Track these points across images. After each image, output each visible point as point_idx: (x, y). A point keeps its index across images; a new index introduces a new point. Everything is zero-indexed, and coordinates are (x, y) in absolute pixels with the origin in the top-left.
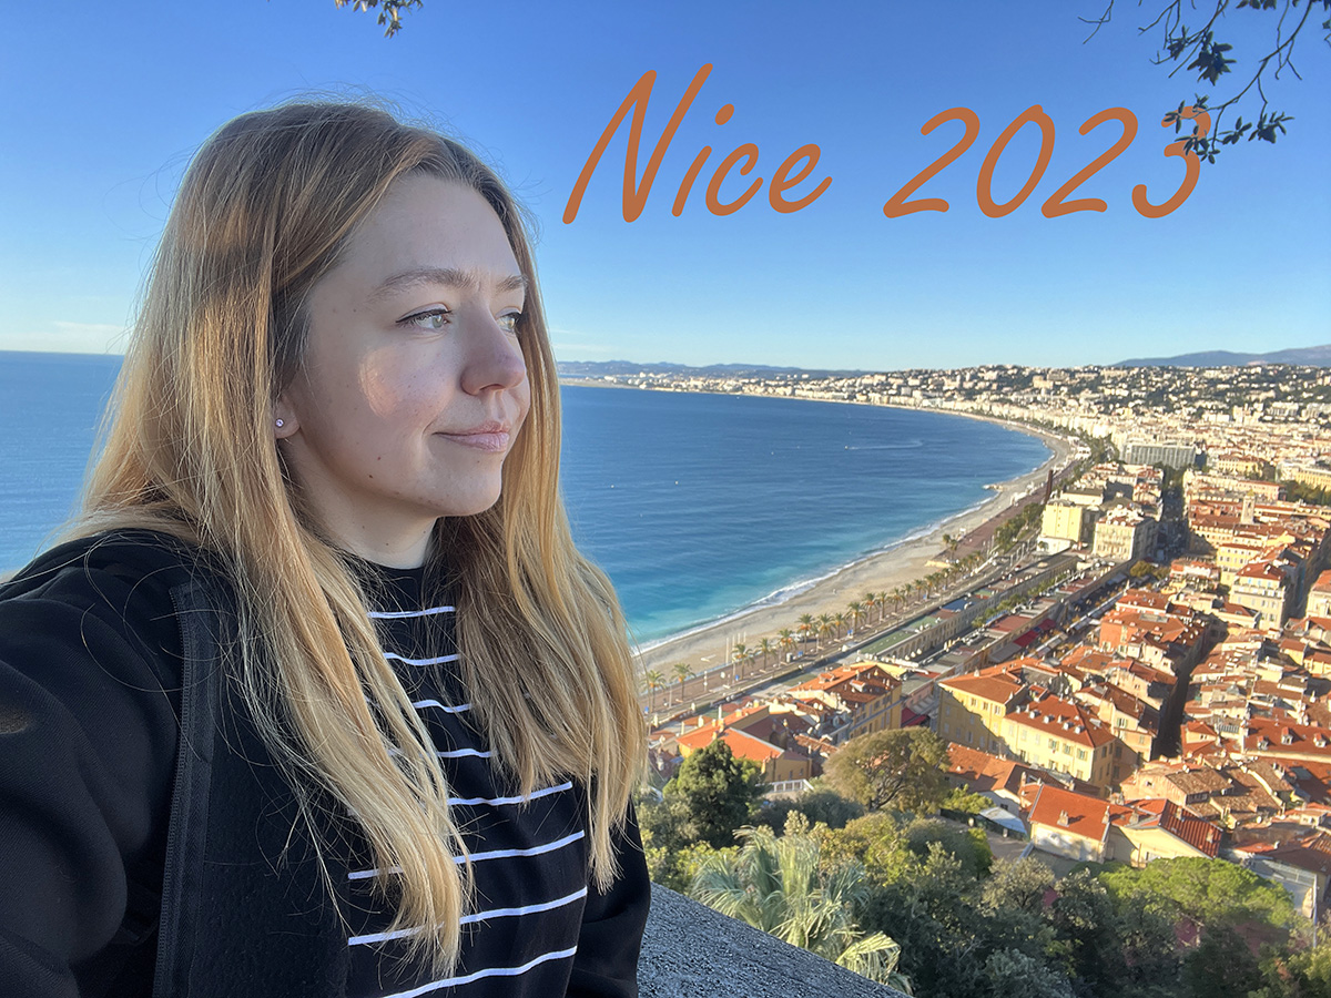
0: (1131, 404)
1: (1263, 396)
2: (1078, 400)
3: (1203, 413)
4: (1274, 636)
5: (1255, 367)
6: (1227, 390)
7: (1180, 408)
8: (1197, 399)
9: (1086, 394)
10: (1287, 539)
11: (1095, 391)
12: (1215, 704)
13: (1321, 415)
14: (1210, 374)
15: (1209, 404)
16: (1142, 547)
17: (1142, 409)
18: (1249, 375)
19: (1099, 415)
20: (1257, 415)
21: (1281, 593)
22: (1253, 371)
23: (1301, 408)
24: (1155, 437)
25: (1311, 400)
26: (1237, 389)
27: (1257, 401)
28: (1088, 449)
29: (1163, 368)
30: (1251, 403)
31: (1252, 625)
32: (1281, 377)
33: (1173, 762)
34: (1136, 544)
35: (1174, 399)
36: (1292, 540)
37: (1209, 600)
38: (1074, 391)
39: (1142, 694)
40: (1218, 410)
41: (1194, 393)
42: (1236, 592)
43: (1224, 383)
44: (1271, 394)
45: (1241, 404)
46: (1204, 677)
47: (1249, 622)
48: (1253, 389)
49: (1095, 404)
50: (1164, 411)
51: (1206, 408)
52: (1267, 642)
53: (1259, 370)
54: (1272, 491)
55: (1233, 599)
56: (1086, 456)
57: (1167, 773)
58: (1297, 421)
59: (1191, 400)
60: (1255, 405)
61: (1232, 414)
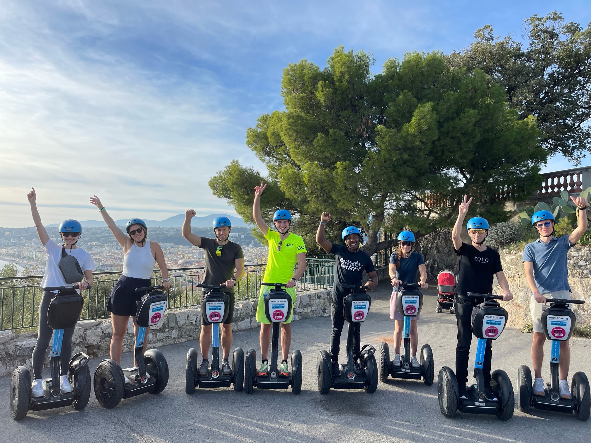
6: (100, 237)
15: (93, 243)
38: (29, 239)
40: (97, 246)
45: (107, 243)
51: (93, 245)
60: (113, 243)
61: (104, 247)
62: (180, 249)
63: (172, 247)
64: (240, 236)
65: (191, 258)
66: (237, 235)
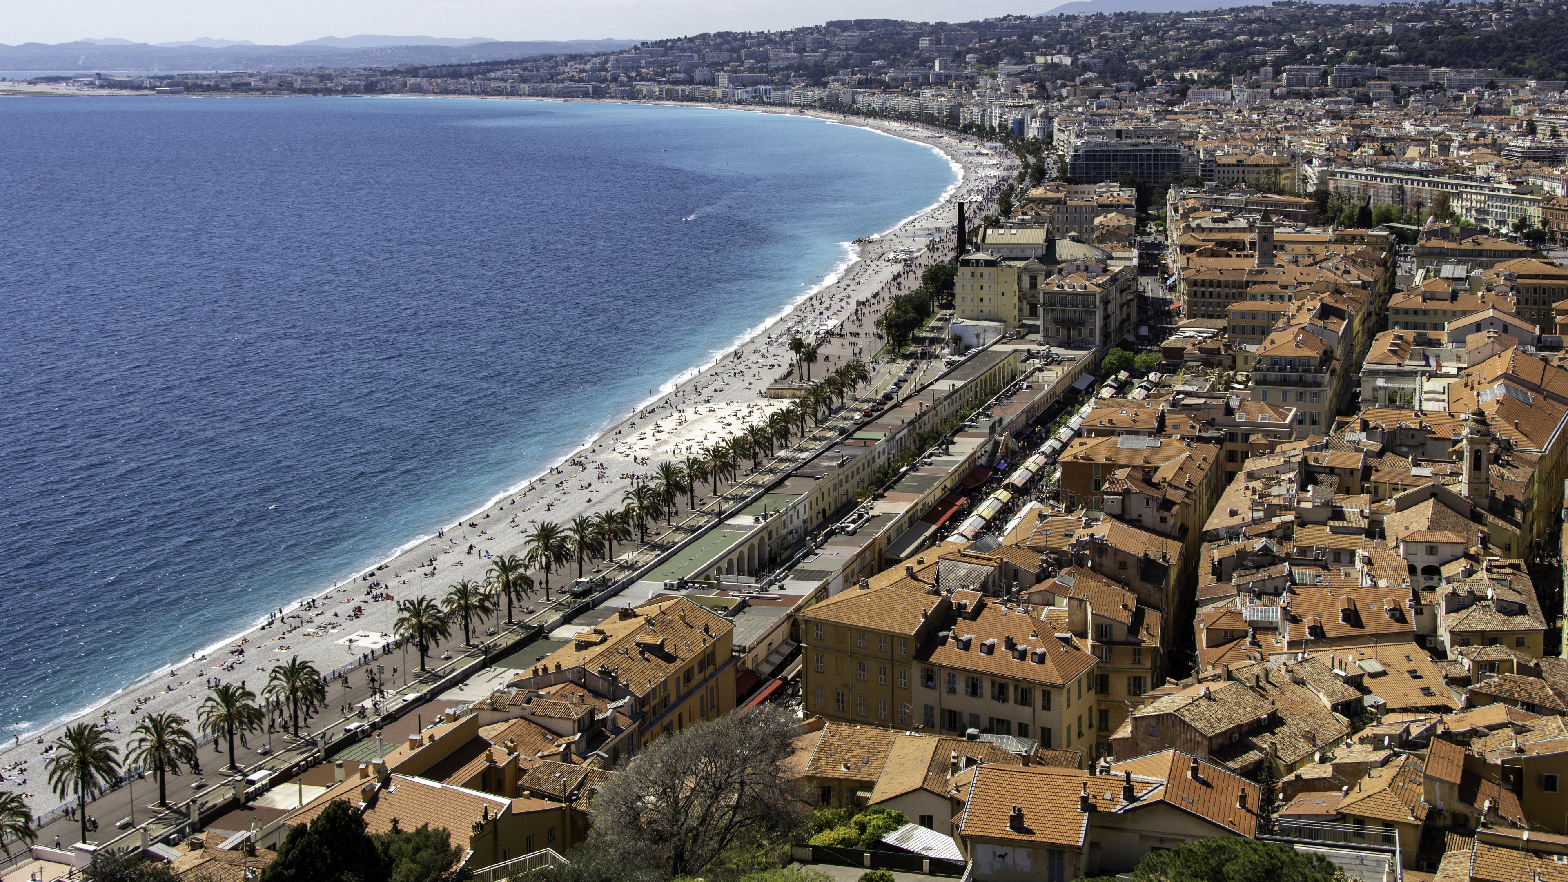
0: (1078, 81)
1: (1271, 55)
2: (994, 77)
3: (1188, 88)
6: (1218, 50)
7: (1153, 83)
8: (1176, 68)
9: (1006, 67)
11: (1020, 59)
13: (1355, 83)
15: (1195, 74)
16: (1114, 323)
17: (1096, 87)
19: (1030, 102)
20: (1266, 88)
23: (1326, 73)
24: (1119, 134)
25: (1340, 57)
26: (1233, 48)
27: (1264, 63)
28: (1018, 162)
30: (1255, 69)
34: (1105, 319)
35: (1143, 67)
38: (989, 61)
40: (1207, 85)
43: (1213, 37)
44: (1282, 51)
45: (1241, 71)
48: (1257, 44)
49: (1024, 82)
50: (1131, 89)
51: (1193, 81)
56: (1015, 173)
57: (1176, 707)
58: (1322, 95)
59: (1169, 68)
60: (1262, 71)
61: (1229, 88)
62: (1523, 94)
63: (1492, 86)
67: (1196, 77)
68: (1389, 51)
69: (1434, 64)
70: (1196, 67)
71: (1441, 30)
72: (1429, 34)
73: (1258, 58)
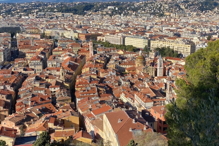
0: (1, 15)
1: (36, 11)
3: (21, 16)
4: (38, 75)
5: (33, 2)
6: (27, 9)
7: (15, 15)
8: (19, 12)
10: (42, 49)
12: (24, 96)
13: (50, 15)
14: (22, 5)
16: (6, 57)
17: (5, 16)
18: (32, 5)
20: (35, 16)
21: (41, 63)
22: (32, 4)
23: (45, 14)
24: (8, 24)
25: (47, 11)
26: (29, 9)
27: (35, 12)
29: (9, 4)
30: (33, 13)
31: (34, 73)
32: (40, 5)
33: (12, 115)
34: (4, 56)
35: (13, 12)
36: (43, 49)
37: (22, 68)
39: (5, 99)
40: (25, 15)
41: (18, 11)
42: (31, 65)
43: (25, 7)
44: (38, 10)
45: (31, 13)
46: (22, 90)
47: (33, 72)
48: (33, 9)
50: (11, 16)
51: (22, 15)
52: (37, 77)
53: (34, 3)
54: (39, 37)
55: (30, 67)
57: (9, 119)
58: (45, 17)
59: (18, 13)
60: (34, 13)
61: (29, 16)
62: (76, 17)
63: (72, 16)
64: (115, 8)
65: (82, 23)
66: (113, 7)
67: (23, 14)
68: (55, 10)
69: (62, 12)
70: (23, 12)
71: (63, 7)
72: (61, 7)
73: (33, 11)
